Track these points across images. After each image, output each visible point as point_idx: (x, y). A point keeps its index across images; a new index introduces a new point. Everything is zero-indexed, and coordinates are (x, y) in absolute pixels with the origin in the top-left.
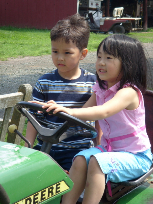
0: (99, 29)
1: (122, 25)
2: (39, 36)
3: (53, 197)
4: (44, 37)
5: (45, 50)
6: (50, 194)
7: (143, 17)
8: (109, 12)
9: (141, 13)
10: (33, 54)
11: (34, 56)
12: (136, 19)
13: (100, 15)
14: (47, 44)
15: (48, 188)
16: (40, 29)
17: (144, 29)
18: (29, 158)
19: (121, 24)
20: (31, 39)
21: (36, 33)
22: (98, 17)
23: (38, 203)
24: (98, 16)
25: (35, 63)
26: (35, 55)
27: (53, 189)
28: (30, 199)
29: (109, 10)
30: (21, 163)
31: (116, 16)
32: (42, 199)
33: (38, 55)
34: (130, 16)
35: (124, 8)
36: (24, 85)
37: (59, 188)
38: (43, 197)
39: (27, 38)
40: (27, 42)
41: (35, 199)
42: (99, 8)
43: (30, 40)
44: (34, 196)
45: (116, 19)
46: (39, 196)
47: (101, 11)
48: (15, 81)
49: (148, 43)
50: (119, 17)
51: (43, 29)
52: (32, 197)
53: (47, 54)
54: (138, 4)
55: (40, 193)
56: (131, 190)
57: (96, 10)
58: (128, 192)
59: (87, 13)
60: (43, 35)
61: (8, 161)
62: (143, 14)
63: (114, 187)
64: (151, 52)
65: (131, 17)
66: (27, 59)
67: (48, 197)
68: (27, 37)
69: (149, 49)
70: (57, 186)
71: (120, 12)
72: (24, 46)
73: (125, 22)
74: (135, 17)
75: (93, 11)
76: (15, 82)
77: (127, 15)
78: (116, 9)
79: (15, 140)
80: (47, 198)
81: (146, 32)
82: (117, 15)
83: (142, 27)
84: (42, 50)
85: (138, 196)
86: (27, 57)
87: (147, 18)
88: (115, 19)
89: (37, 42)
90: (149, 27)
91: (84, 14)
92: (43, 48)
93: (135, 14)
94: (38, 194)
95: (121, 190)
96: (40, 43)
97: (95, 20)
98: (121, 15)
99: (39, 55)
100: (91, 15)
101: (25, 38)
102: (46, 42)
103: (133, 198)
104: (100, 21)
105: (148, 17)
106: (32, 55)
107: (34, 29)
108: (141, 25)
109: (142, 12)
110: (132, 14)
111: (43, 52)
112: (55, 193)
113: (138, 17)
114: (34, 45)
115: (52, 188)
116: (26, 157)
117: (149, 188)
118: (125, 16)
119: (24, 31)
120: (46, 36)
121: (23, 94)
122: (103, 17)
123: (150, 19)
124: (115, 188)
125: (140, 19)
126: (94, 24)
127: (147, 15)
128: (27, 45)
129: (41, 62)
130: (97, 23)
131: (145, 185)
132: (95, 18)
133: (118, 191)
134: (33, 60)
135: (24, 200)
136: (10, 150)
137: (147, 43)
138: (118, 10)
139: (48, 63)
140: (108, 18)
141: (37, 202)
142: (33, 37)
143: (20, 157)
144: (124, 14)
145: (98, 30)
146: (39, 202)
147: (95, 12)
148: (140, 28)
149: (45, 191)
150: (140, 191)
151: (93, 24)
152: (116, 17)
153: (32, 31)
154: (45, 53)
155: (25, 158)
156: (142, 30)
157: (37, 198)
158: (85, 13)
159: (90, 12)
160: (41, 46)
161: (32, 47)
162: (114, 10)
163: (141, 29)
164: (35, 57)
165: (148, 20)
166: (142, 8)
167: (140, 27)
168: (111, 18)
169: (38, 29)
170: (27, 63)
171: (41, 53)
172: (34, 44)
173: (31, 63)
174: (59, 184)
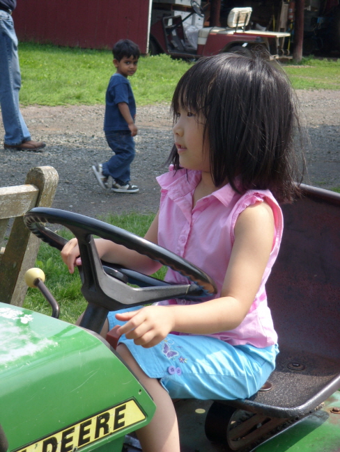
0: (195, 52)
1: (246, 47)
2: (60, 61)
3: (107, 438)
4: (72, 65)
5: (74, 94)
6: (102, 430)
7: (293, 31)
8: (218, 16)
9: (289, 22)
10: (47, 100)
11: (48, 106)
12: (279, 35)
13: (199, 21)
14: (79, 80)
15: (96, 417)
16: (64, 47)
17: (294, 58)
18: (57, 343)
19: (245, 45)
20: (43, 67)
21: (54, 55)
22: (195, 26)
23: (72, 450)
24: (193, 24)
25: (52, 120)
26: (52, 104)
27: (107, 419)
28: (54, 442)
29: (219, 11)
30: (38, 353)
31: (234, 25)
32: (81, 441)
33: (59, 103)
34: (265, 28)
35: (253, 9)
36: (40, 169)
37: (122, 416)
38: (85, 437)
39: (34, 65)
40: (33, 74)
41: (65, 441)
42: (198, 6)
43: (41, 68)
44: (65, 435)
45: (235, 33)
46: (75, 435)
47: (202, 13)
48: (6, 160)
49: (305, 90)
50: (240, 28)
51: (70, 47)
52: (59, 437)
53: (78, 103)
54: (283, 3)
55: (77, 427)
56: (284, 426)
57: (191, 10)
58: (279, 431)
59: (170, 15)
60: (69, 61)
61: (5, 349)
62: (293, 26)
63: (245, 416)
64: (310, 110)
65: (266, 30)
66: (33, 111)
67: (96, 438)
68: (34, 63)
69: (307, 103)
70: (117, 411)
71: (244, 18)
72: (26, 82)
73: (253, 41)
74: (276, 30)
75: (183, 13)
76: (6, 163)
77: (258, 25)
78: (236, 10)
79: (11, 295)
80: (92, 439)
81: (300, 66)
82: (237, 23)
83: (290, 55)
84: (67, 93)
85: (301, 441)
86: (34, 108)
87: (302, 35)
88: (231, 33)
89: (55, 75)
90: (305, 54)
91: (164, 18)
92: (69, 88)
93: (276, 24)
94: (73, 429)
95: (260, 425)
96: (63, 78)
97: (186, 32)
98: (247, 24)
99: (59, 105)
100: (178, 21)
101: (28, 64)
102: (75, 75)
103: (291, 446)
104: (198, 34)
105: (305, 32)
106: (44, 103)
107: (48, 46)
108: (288, 50)
109: (292, 21)
110: (270, 23)
111: (68, 97)
112: (111, 429)
113: (282, 31)
114: (50, 80)
115: (107, 417)
116: (49, 339)
117: (327, 423)
118: (254, 28)
119: (27, 49)
120: (77, 63)
121: (35, 190)
122: (205, 26)
123: (307, 37)
124: (247, 419)
125: (288, 35)
126: (184, 41)
127: (302, 29)
128: (33, 79)
129: (65, 120)
130: (191, 39)
131: (319, 417)
132: (186, 29)
133: (255, 428)
134: (47, 114)
135: (41, 444)
136: (11, 320)
137: (301, 90)
138: (240, 14)
139: (79, 123)
140: (216, 30)
141: (70, 448)
142: (47, 62)
143: (34, 340)
144: (252, 23)
145: (194, 56)
146: (75, 449)
147: (188, 14)
148: (285, 57)
149: (89, 423)
150: (306, 429)
151: (182, 41)
152: (235, 29)
153: (45, 50)
154: (75, 101)
155: (45, 343)
156: (291, 60)
157: (71, 439)
158: (164, 15)
159: (177, 13)
160: (65, 83)
161: (44, 86)
162: (231, 13)
163: (287, 59)
164: (52, 108)
165: (304, 38)
166: (291, 10)
167: (286, 54)
168: (223, 29)
169: (59, 46)
170: (33, 121)
171: (65, 100)
172: (49, 78)
173: (43, 121)
174: (124, 408)
